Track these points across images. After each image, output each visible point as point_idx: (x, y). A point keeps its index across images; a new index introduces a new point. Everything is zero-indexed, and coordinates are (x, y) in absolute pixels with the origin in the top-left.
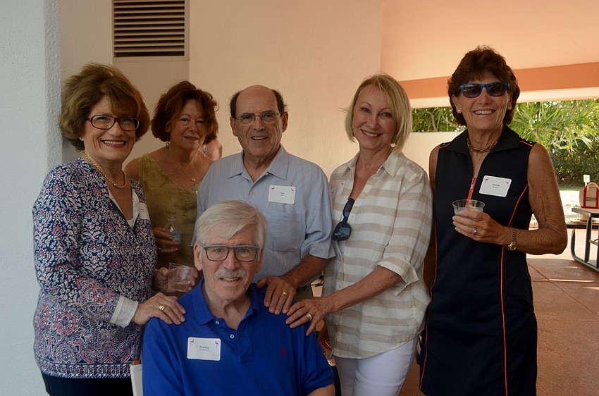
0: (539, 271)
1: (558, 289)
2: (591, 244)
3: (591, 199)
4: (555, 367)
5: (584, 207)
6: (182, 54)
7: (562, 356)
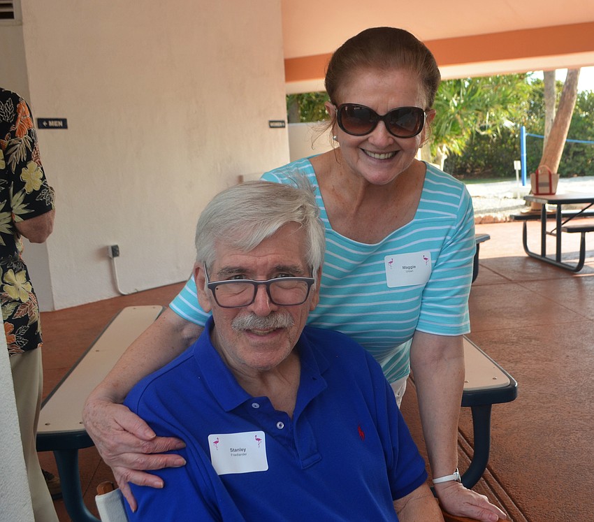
0: (497, 271)
1: (526, 290)
2: (547, 236)
3: (543, 185)
4: (564, 379)
5: (537, 193)
6: (10, 15)
7: (564, 365)
